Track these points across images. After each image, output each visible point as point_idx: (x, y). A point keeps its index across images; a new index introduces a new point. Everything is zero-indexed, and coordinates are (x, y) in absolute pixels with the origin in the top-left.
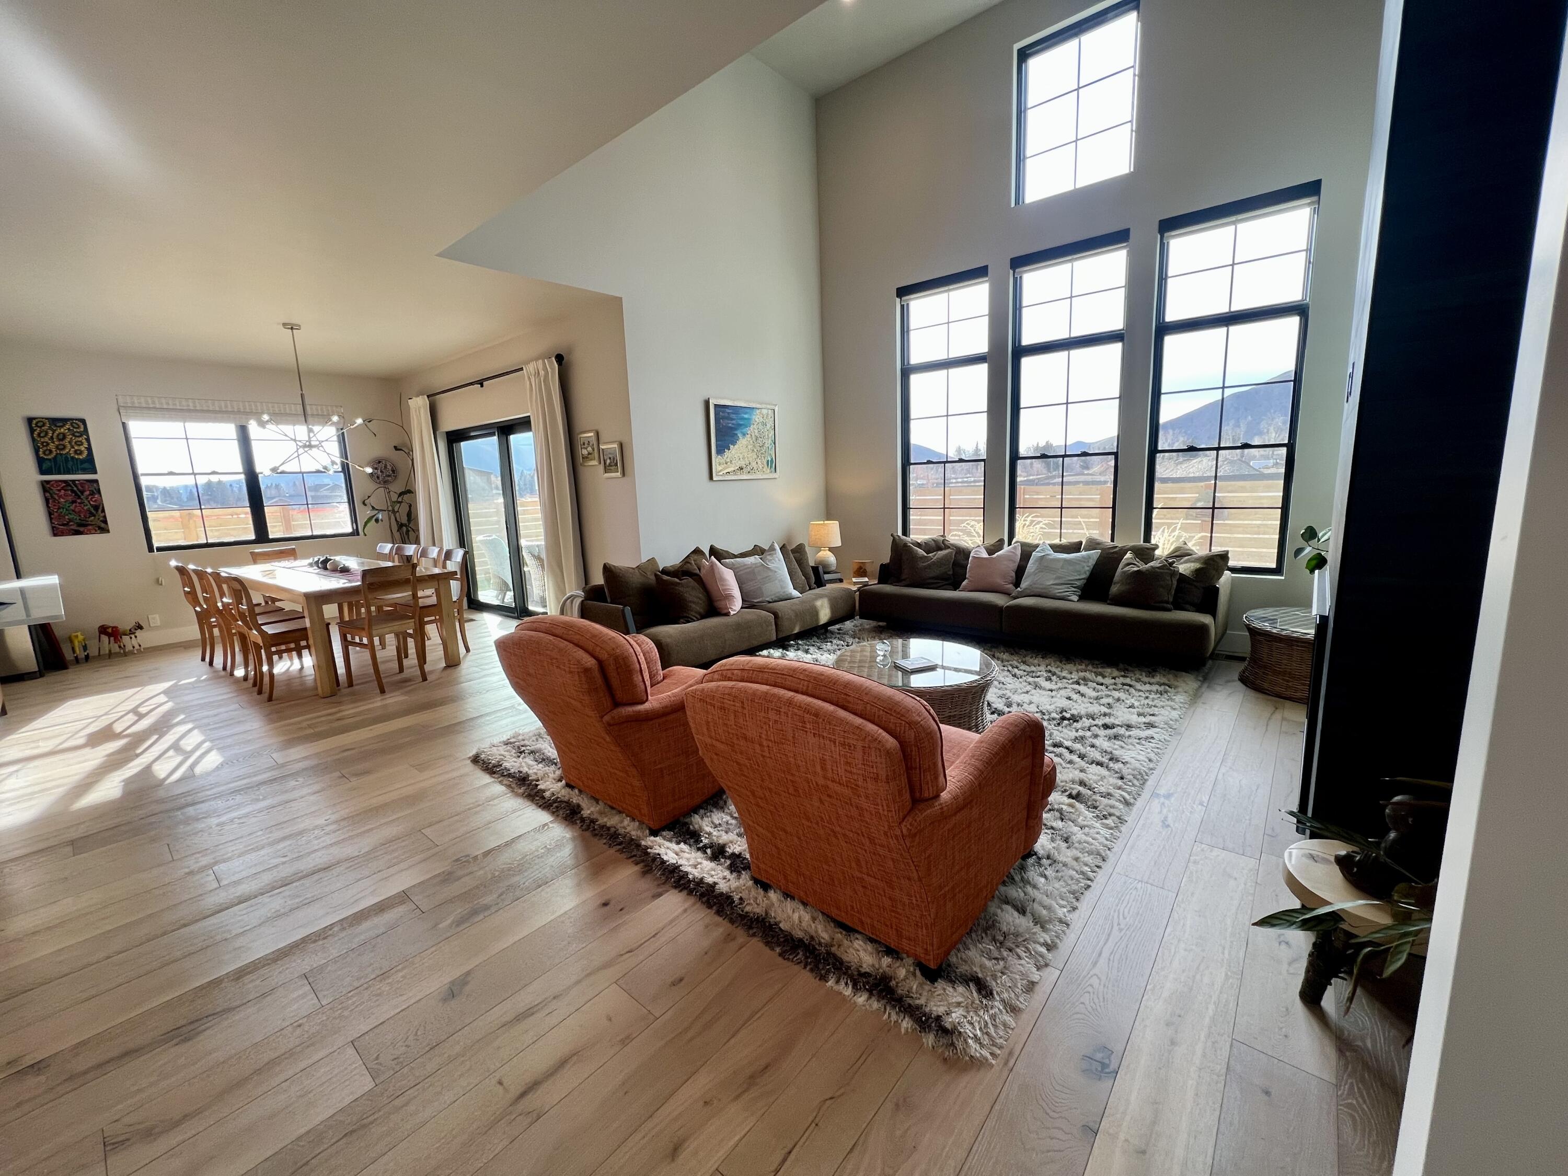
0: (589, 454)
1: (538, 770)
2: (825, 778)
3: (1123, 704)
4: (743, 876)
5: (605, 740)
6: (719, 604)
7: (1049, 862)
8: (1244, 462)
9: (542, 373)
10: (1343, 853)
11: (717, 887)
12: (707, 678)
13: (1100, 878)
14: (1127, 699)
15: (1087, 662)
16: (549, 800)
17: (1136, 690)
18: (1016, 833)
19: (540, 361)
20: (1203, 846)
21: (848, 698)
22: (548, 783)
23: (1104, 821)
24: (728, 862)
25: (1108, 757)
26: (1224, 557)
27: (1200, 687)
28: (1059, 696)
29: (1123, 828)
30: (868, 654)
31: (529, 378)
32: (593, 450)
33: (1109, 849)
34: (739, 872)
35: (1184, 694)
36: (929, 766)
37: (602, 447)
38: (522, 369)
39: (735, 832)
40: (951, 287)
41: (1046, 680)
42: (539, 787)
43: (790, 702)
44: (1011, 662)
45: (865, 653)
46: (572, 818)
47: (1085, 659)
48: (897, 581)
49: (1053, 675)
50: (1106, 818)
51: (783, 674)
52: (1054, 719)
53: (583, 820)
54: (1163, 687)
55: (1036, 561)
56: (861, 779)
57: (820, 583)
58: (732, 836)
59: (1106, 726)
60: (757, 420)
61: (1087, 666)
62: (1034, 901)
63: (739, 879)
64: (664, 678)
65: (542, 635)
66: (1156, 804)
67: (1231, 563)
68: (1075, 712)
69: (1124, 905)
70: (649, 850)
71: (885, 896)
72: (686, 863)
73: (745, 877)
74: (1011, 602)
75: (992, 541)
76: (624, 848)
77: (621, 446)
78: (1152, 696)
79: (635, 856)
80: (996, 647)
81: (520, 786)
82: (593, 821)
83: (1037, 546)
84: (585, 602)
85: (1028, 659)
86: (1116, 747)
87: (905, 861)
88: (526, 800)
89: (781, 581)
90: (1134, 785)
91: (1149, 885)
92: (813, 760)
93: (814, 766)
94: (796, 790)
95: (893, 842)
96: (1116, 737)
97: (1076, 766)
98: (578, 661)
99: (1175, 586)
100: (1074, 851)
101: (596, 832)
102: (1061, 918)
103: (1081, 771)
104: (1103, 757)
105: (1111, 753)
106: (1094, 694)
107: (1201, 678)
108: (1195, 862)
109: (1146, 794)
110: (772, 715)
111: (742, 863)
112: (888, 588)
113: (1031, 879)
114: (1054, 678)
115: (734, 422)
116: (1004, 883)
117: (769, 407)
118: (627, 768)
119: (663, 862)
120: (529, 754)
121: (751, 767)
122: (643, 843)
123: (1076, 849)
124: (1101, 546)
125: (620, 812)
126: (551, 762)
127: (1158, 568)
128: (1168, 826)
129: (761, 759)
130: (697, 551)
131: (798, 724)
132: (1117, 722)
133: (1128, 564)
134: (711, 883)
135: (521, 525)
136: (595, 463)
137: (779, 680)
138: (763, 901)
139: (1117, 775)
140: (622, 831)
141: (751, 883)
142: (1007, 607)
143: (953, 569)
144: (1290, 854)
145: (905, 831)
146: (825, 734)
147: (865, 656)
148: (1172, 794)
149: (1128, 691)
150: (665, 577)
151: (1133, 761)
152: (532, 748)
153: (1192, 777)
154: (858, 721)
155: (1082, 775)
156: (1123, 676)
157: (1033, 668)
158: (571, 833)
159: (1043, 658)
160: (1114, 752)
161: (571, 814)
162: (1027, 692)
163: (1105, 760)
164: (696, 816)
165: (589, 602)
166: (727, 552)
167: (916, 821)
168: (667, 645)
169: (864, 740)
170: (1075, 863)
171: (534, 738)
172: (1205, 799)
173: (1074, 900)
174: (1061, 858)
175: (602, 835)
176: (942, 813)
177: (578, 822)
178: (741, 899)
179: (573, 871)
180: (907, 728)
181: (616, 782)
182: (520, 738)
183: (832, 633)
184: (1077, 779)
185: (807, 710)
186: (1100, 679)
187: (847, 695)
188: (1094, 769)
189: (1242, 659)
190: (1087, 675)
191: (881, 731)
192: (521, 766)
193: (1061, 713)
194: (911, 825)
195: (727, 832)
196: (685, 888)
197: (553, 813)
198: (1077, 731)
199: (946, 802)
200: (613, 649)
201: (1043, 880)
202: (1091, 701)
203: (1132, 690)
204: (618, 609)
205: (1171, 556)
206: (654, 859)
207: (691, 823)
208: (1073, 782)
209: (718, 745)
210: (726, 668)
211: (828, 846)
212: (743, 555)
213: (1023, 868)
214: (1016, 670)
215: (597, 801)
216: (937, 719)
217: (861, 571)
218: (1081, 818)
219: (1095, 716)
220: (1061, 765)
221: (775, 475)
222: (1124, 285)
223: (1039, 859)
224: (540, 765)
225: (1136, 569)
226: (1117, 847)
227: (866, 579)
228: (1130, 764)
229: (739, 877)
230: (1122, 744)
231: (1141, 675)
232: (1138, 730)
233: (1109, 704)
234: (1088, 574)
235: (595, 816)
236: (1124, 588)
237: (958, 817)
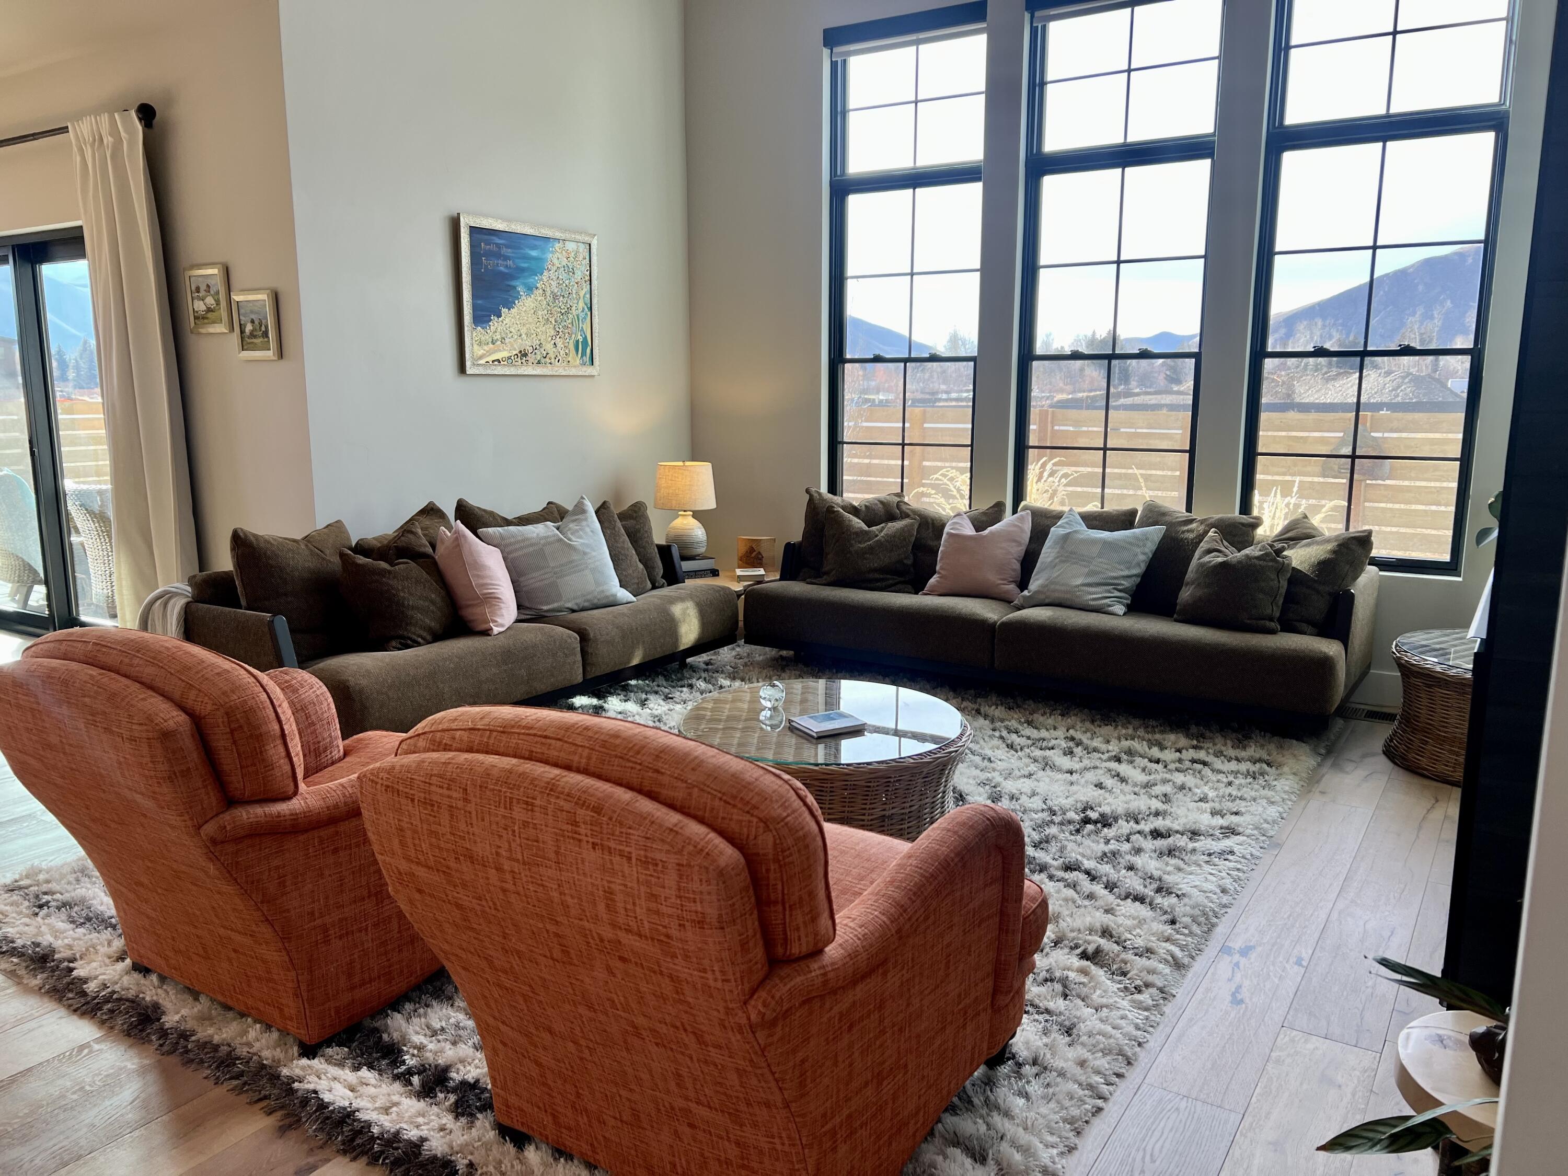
0: (209, 310)
1: (74, 939)
2: (614, 925)
3: (1190, 794)
4: (478, 1123)
5: (206, 873)
6: (471, 613)
7: (1035, 1070)
8: (1438, 381)
9: (108, 140)
10: (1481, 1029)
11: (426, 1146)
12: (404, 746)
13: (1121, 1094)
14: (1197, 787)
15: (1136, 722)
16: (95, 998)
17: (1213, 770)
18: (972, 1020)
19: (105, 119)
20: (1295, 1033)
21: (660, 777)
22: (94, 964)
23: (1137, 997)
24: (452, 1098)
25: (1155, 886)
26: (1364, 541)
27: (1319, 765)
28: (1083, 781)
29: (1168, 1009)
30: (746, 706)
31: (81, 150)
32: (218, 302)
33: (1140, 1045)
34: (472, 1115)
35: (1291, 777)
36: (801, 898)
37: (236, 298)
38: (64, 130)
39: (470, 1043)
40: (922, 36)
41: (1065, 754)
42: (75, 973)
43: (551, 788)
44: (1007, 723)
45: (739, 704)
46: (141, 1031)
47: (1135, 717)
48: (815, 574)
49: (1077, 745)
50: (1140, 992)
51: (546, 737)
52: (1070, 822)
53: (164, 1033)
54: (1258, 765)
55: (1056, 543)
56: (674, 924)
57: (672, 577)
58: (465, 1050)
59: (1156, 834)
60: (555, 261)
61: (1135, 729)
62: (1002, 1138)
63: (470, 1128)
64: (346, 754)
65: (74, 665)
66: (1224, 966)
67: (1374, 553)
68: (1106, 809)
69: (1154, 1140)
70: (296, 1085)
71: (729, 1139)
72: (369, 1105)
73: (484, 1126)
74: (1011, 616)
75: (984, 505)
76: (245, 1084)
77: (276, 298)
78: (1240, 780)
79: (266, 1097)
80: (985, 696)
81: (34, 972)
82: (184, 1035)
83: (1059, 516)
84: (194, 606)
85: (1038, 718)
86: (1169, 868)
87: (759, 1071)
88: (46, 999)
89: (594, 571)
90: (1191, 934)
91: (1199, 1104)
92: (592, 894)
93: (594, 903)
94: (565, 952)
95: (735, 1038)
96: (1171, 852)
97: (1100, 903)
98: (150, 719)
99: (1283, 591)
100: (1079, 1048)
101: (191, 1056)
102: (1045, 1166)
103: (1107, 911)
104: (1145, 887)
105: (1160, 880)
106: (1142, 778)
107: (1323, 751)
108: (1278, 1061)
109: (1211, 949)
110: (519, 813)
111: (480, 1099)
112: (797, 588)
113: (1000, 1101)
114: (1078, 751)
115: (510, 263)
116: (952, 1109)
117: (578, 237)
118: (254, 927)
119: (323, 1106)
120: (59, 908)
121: (483, 912)
122: (285, 1072)
123: (1083, 1044)
124: (1167, 518)
125: (242, 1015)
126: (101, 922)
127: (1258, 558)
128: (1242, 1001)
129: (501, 897)
130: (431, 511)
131: (565, 827)
132: (1176, 827)
133: (1209, 551)
134: (414, 1139)
135: (65, 450)
136: (221, 328)
137: (538, 749)
138: (512, 1166)
139: (1165, 917)
140: (243, 1051)
141: (492, 1135)
142: (1003, 624)
143: (914, 555)
144: (1408, 1037)
145: (753, 1017)
146: (612, 844)
147: (741, 710)
148: (1254, 947)
149: (1199, 772)
150: (361, 560)
151: (1195, 892)
152: (66, 897)
153: (1289, 918)
154: (673, 818)
155: (1107, 920)
156: (1195, 747)
157: (1044, 733)
158: (136, 1061)
159: (1063, 715)
160: (1165, 877)
161: (140, 1022)
162: (1030, 775)
163: (1149, 892)
164: (398, 1016)
165: (201, 605)
166: (492, 514)
167: (773, 997)
168: (361, 691)
169: (680, 852)
170: (1078, 1071)
171: (71, 878)
172: (1306, 955)
173: (1071, 1134)
174: (1058, 1063)
175: (202, 1061)
176: (825, 983)
177: (154, 1038)
178: (471, 1165)
179: (136, 1133)
180: (761, 830)
181: (233, 955)
182: (41, 877)
183: (694, 669)
184: (1098, 925)
185: (581, 800)
186: (1155, 752)
187: (657, 771)
188: (1130, 908)
189: (1389, 717)
190: (1136, 745)
191: (712, 835)
192: (40, 934)
193: (1084, 810)
194: (765, 1005)
195: (454, 1043)
196: (363, 1153)
197: (103, 1023)
198: (1107, 842)
199: (833, 964)
200: (224, 693)
201: (1021, 1102)
202: (1136, 789)
203: (1207, 771)
204: (261, 620)
205: (1280, 538)
206: (305, 1102)
207: (386, 1029)
208: (1091, 931)
209: (421, 872)
210: (441, 727)
211: (625, 1054)
212: (523, 521)
213: (989, 1082)
214: (1014, 736)
215: (196, 995)
216: (819, 813)
217: (752, 557)
218: (1098, 992)
219: (1140, 817)
220: (1074, 902)
221: (589, 370)
222: (1217, 54)
223: (1019, 1065)
224: (81, 931)
225: (1220, 560)
226: (1154, 1041)
227: (761, 572)
228: (1190, 897)
229: (471, 1125)
230: (1181, 863)
231: (1225, 745)
232: (1209, 840)
233: (1165, 795)
234: (1143, 567)
235: (190, 1025)
236: (1199, 593)
237: (860, 991)
